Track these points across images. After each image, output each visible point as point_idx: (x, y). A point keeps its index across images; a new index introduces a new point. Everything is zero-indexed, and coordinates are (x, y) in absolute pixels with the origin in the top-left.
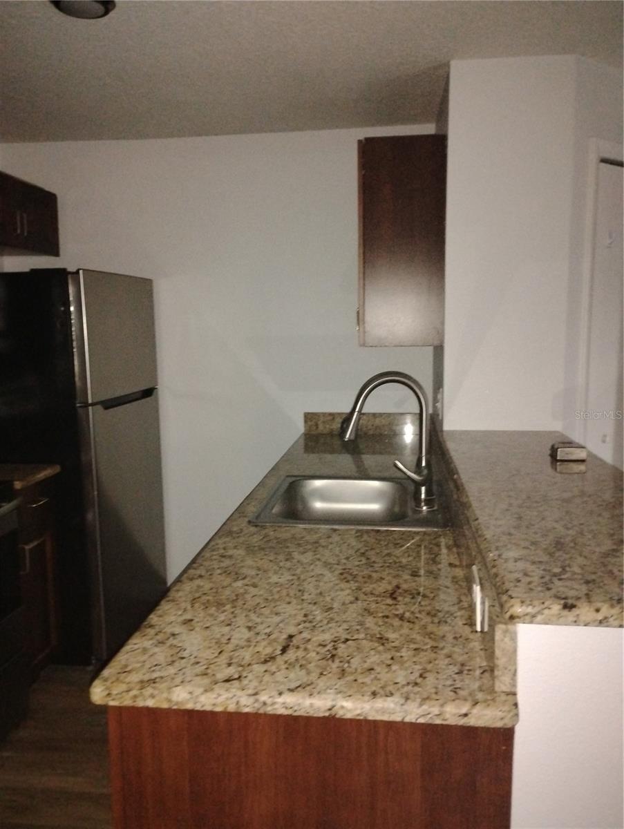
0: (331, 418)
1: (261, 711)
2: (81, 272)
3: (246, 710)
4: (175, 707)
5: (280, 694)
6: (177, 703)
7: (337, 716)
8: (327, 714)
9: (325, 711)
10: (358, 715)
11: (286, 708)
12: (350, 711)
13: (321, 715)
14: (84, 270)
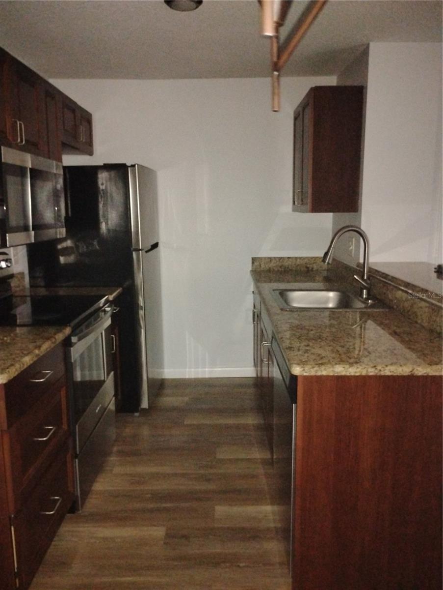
0: (269, 260)
1: (378, 374)
2: (136, 165)
3: (371, 374)
4: (336, 375)
5: (387, 366)
6: (337, 373)
7: (415, 375)
8: (410, 374)
9: (409, 372)
10: (425, 373)
11: (391, 372)
12: (420, 372)
13: (407, 374)
14: (138, 165)
